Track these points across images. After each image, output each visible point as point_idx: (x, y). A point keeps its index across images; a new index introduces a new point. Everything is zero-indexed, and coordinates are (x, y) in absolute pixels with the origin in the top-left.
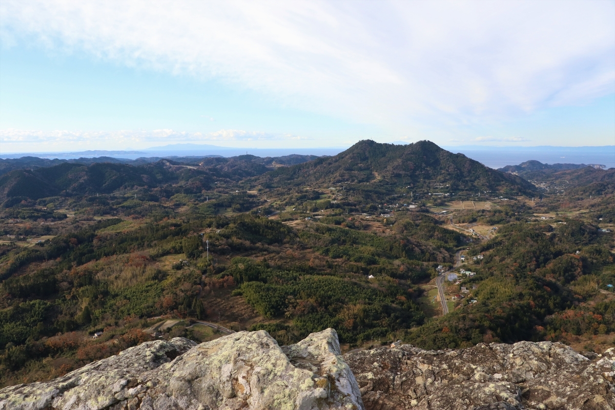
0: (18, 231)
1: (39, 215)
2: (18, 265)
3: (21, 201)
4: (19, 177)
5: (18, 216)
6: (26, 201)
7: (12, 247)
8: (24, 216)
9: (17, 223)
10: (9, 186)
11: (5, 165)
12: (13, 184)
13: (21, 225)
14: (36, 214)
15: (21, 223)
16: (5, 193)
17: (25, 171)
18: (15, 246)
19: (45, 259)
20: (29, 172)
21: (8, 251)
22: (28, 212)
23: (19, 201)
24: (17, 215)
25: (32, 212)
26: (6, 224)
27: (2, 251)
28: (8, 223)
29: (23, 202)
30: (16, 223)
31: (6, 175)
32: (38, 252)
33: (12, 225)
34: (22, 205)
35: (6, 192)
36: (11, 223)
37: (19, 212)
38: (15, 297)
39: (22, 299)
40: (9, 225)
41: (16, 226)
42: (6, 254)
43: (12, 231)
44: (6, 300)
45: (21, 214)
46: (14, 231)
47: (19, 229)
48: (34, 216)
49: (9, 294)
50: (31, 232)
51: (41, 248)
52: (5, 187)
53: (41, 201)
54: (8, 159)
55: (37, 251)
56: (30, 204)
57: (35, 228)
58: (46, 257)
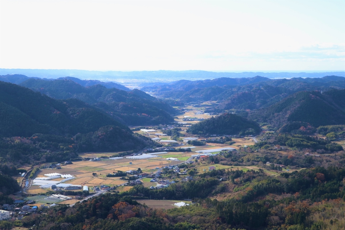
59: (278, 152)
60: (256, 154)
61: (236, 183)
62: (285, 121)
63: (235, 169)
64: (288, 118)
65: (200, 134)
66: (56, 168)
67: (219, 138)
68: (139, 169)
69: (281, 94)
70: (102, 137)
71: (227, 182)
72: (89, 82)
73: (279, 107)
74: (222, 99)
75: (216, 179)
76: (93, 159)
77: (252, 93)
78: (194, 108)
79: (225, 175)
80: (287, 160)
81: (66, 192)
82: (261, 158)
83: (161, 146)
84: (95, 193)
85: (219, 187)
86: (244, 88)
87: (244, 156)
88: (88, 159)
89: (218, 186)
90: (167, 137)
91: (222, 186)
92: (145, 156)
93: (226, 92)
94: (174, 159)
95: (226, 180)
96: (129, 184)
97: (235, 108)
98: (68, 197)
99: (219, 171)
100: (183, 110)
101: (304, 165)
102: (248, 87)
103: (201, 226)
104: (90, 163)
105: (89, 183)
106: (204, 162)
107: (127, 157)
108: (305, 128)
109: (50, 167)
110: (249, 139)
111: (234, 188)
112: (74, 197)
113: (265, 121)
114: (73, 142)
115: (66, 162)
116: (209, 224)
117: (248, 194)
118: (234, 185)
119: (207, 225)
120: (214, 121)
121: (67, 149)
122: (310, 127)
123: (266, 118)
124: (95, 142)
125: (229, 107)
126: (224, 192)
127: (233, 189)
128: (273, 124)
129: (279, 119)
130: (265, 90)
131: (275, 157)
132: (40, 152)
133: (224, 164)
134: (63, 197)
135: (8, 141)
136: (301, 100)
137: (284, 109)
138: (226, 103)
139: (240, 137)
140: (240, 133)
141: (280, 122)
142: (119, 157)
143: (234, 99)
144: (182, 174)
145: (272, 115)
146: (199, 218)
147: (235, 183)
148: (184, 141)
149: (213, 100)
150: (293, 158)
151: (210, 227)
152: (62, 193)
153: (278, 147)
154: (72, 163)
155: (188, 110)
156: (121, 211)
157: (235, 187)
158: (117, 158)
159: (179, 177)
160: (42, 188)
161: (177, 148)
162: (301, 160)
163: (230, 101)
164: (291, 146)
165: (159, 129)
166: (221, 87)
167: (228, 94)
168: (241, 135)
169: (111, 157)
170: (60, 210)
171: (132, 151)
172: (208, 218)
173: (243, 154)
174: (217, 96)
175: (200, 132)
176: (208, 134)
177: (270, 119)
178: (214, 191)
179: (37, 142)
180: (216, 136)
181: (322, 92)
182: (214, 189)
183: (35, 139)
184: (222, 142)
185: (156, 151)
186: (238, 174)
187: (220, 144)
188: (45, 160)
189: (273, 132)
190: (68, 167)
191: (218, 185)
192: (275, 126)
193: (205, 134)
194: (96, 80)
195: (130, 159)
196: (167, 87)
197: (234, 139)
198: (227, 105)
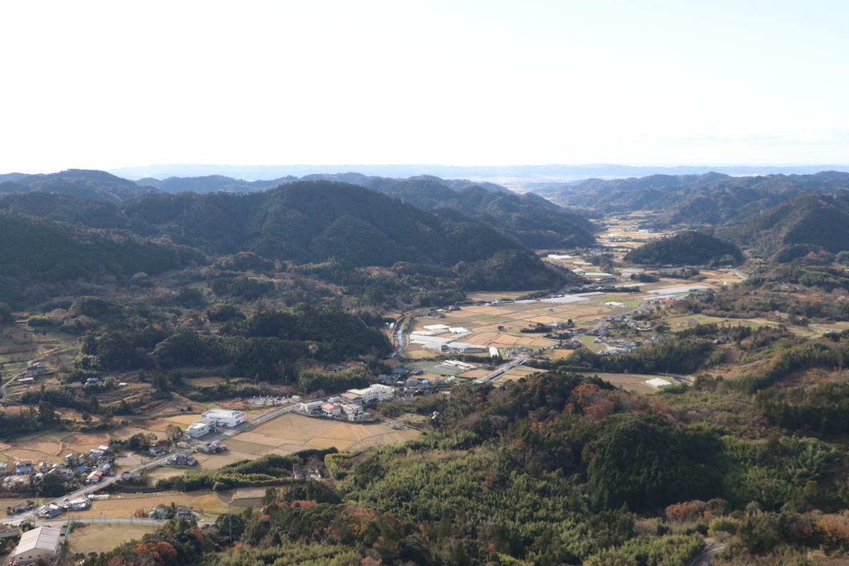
0: (795, 307)
1: (838, 281)
2: (787, 367)
3: (807, 252)
4: (809, 208)
5: (800, 279)
6: (817, 253)
7: (781, 334)
8: (810, 280)
9: (795, 291)
10: (789, 224)
11: (788, 185)
12: (798, 220)
13: (802, 297)
14: (831, 280)
15: (803, 292)
16: (780, 235)
17: (824, 198)
18: (787, 333)
19: (837, 365)
20: (829, 199)
21: (774, 339)
22: (816, 275)
23: (802, 252)
24: (797, 278)
25: (825, 276)
26: (775, 291)
27: (764, 338)
28: (779, 291)
29: (810, 255)
30: (793, 292)
31: (786, 204)
32: (827, 351)
33: (786, 294)
34: (809, 260)
35: (783, 235)
36: (784, 291)
37: (802, 273)
38: (774, 424)
39: (785, 431)
40: (781, 293)
41: (793, 297)
42: (768, 345)
43: (784, 304)
44: (757, 425)
45: (804, 277)
46: (789, 306)
47: (798, 302)
48: (828, 283)
49: (765, 415)
50: (818, 311)
51: (832, 344)
52: (783, 225)
53: (844, 256)
54: (793, 176)
55: (824, 348)
56: (822, 259)
57: (827, 305)
58: (841, 363)
59: (792, 294)
60: (754, 297)
61: (744, 348)
62: (779, 243)
63: (735, 323)
64: (784, 238)
65: (647, 263)
66: (438, 317)
67: (678, 270)
68: (570, 321)
69: (759, 200)
70: (499, 267)
71: (727, 346)
72: (456, 182)
73: (767, 220)
74: (661, 208)
75: (708, 340)
76: (490, 302)
77: (712, 198)
78: (620, 222)
79: (719, 333)
80: (811, 308)
81: (466, 357)
82: (763, 304)
83: (590, 282)
84: (511, 360)
85: (716, 355)
86: (695, 191)
87: (734, 300)
88: (483, 303)
89: (714, 353)
90: (594, 267)
91: (722, 352)
92: (569, 298)
93: (667, 197)
94: (617, 304)
95: (725, 343)
96: (560, 346)
97: (687, 222)
98: (472, 366)
99: (708, 327)
100: (604, 225)
101: (841, 317)
102: (701, 189)
103: (733, 430)
104: (486, 309)
105: (496, 341)
106: (673, 310)
107: (542, 300)
108: (816, 255)
109: (429, 315)
110: (726, 272)
111: (741, 356)
112: (481, 365)
113: (744, 243)
114: (455, 276)
115: (450, 308)
116: (746, 426)
117: (775, 368)
118: (740, 352)
119: (743, 428)
120: (668, 243)
121: (450, 287)
122: (823, 252)
123: (746, 238)
124: (489, 275)
125: (676, 220)
126: (726, 362)
127: (740, 358)
128: (759, 248)
129: (769, 240)
130: (733, 194)
131: (788, 304)
132: (411, 290)
133: (710, 315)
134: (463, 365)
135: (362, 273)
136: (803, 210)
137: (777, 224)
138: (672, 213)
139: (712, 269)
140: (712, 262)
141: (771, 245)
142: (529, 299)
143: (684, 208)
144: (644, 331)
145: (755, 234)
146: (726, 415)
147: (742, 349)
148: (623, 274)
149: (646, 210)
150: (819, 306)
151: (749, 432)
152: (460, 358)
153: (790, 287)
154: (459, 309)
155: (611, 225)
156: (588, 401)
157: (742, 354)
158: (527, 301)
159: (639, 336)
160: (427, 349)
161: (617, 286)
162: (835, 309)
163: (678, 212)
164: (809, 285)
165: (577, 255)
166: (658, 189)
167: (670, 200)
168: (713, 265)
169: (517, 300)
170: (478, 391)
171: (548, 290)
172: (741, 415)
173: (732, 298)
174: (652, 204)
175: (645, 260)
176: (658, 264)
177: (753, 240)
178: (708, 362)
179: (404, 275)
180: (672, 267)
181: (835, 197)
182: (708, 357)
183: (400, 270)
184: (685, 277)
185: (585, 291)
186: (744, 333)
187: (683, 280)
188: (419, 303)
189: (761, 260)
190: (455, 314)
191: (714, 350)
192: (762, 250)
193: (654, 264)
194: (464, 180)
195: (547, 303)
196: (570, 190)
197: (703, 273)
198: (673, 217)
